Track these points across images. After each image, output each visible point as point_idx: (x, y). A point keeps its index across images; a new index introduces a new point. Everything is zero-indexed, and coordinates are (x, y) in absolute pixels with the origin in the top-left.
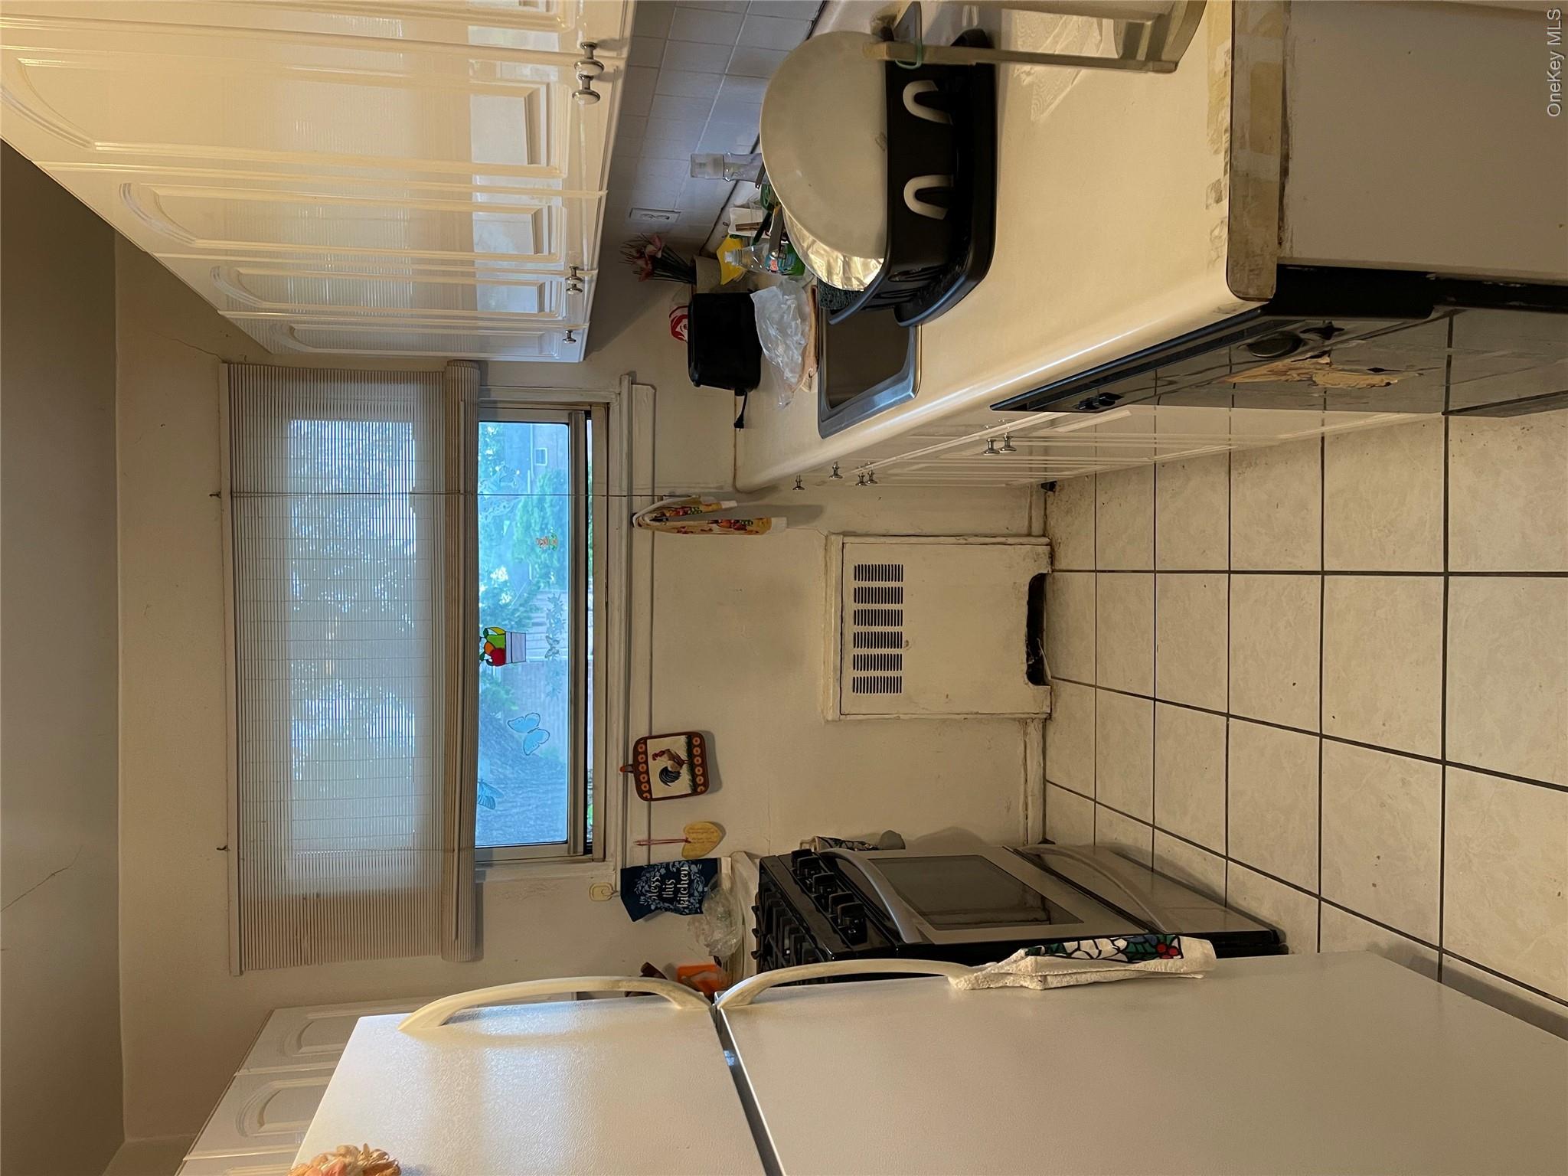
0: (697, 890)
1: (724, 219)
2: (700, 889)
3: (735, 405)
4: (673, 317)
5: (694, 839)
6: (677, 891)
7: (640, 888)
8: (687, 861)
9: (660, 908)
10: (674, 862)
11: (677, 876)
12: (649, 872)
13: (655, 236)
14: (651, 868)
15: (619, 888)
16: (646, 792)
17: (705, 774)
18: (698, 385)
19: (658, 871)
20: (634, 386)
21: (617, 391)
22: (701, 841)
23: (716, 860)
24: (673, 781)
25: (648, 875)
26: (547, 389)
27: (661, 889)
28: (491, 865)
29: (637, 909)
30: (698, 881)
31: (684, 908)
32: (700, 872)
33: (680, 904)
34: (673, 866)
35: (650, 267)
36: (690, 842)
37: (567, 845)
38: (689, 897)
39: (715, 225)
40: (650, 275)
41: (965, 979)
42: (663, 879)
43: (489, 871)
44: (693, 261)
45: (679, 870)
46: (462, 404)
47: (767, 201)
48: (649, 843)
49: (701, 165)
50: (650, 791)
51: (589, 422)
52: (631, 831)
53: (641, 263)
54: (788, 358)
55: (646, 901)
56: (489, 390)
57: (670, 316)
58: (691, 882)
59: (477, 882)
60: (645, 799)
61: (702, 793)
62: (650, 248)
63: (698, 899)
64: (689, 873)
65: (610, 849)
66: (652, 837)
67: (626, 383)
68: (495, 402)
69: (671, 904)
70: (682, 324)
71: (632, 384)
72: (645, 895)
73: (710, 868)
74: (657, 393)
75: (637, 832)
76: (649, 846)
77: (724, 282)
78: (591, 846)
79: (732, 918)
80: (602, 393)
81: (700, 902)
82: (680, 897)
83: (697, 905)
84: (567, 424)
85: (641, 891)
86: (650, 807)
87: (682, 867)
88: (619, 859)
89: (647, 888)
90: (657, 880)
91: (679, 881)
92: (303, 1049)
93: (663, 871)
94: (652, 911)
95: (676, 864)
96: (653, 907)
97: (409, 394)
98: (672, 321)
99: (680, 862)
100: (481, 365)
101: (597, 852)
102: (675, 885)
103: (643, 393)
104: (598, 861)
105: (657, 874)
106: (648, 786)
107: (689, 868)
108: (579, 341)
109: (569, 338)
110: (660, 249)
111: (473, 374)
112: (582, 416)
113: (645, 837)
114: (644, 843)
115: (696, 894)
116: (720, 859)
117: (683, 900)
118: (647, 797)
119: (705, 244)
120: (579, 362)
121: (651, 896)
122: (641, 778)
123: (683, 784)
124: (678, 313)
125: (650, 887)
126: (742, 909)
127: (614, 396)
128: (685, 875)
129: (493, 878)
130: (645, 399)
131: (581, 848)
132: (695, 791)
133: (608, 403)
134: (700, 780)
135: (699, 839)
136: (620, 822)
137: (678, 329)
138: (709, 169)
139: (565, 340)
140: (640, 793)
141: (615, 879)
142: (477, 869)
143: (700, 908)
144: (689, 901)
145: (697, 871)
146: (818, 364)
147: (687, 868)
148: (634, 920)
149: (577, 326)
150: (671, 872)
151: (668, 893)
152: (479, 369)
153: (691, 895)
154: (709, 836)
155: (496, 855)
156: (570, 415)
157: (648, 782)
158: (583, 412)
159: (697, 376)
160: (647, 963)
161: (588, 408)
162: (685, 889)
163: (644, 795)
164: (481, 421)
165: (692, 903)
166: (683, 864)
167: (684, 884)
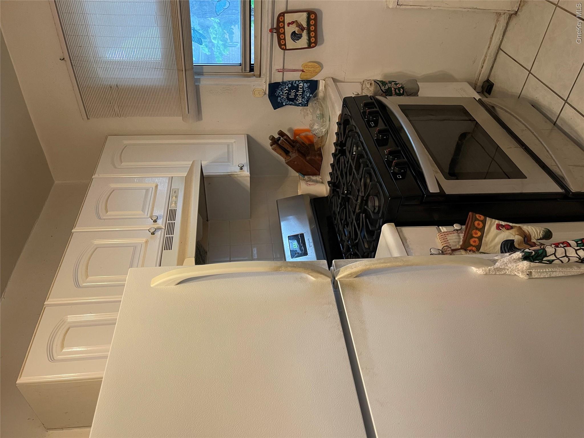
0: (306, 95)
2: (308, 95)
5: (306, 70)
6: (296, 95)
7: (278, 93)
8: (302, 81)
9: (288, 105)
10: (296, 81)
11: (297, 88)
12: (283, 86)
14: (284, 83)
15: (267, 93)
16: (283, 45)
17: (316, 37)
19: (288, 85)
22: (310, 71)
23: (317, 81)
24: (298, 40)
25: (282, 87)
27: (288, 94)
28: (203, 75)
29: (276, 104)
30: (307, 91)
31: (299, 103)
32: (309, 87)
33: (297, 101)
34: (295, 83)
36: (304, 72)
37: (241, 66)
38: (302, 98)
41: (483, 270)
42: (290, 89)
43: (202, 77)
45: (298, 85)
48: (283, 70)
50: (285, 45)
52: (274, 64)
55: (281, 100)
58: (304, 91)
59: (196, 84)
60: (282, 49)
61: (313, 47)
63: (306, 100)
64: (303, 87)
65: (263, 71)
66: (285, 68)
69: (292, 101)
72: (280, 97)
73: (313, 85)
75: (278, 65)
76: (283, 72)
78: (253, 67)
79: (324, 118)
81: (308, 101)
82: (297, 98)
83: (306, 102)
85: (279, 94)
86: (284, 53)
87: (299, 84)
88: (268, 79)
89: (281, 93)
90: (287, 90)
91: (298, 91)
92: (123, 164)
93: (290, 85)
94: (284, 106)
95: (297, 82)
96: (284, 104)
99: (299, 81)
101: (256, 71)
102: (296, 92)
104: (257, 77)
105: (287, 87)
106: (284, 42)
107: (303, 85)
113: (281, 67)
114: (281, 71)
115: (306, 97)
116: (319, 81)
117: (299, 100)
118: (283, 48)
121: (283, 97)
122: (281, 37)
123: (303, 41)
125: (283, 93)
126: (329, 113)
128: (301, 88)
129: (205, 82)
131: (248, 69)
132: (310, 46)
134: (313, 40)
135: (309, 71)
136: (269, 59)
140: (280, 45)
141: (266, 88)
142: (195, 77)
143: (307, 104)
144: (302, 101)
145: (307, 87)
147: (302, 85)
148: (275, 109)
150: (294, 86)
151: (292, 96)
153: (303, 98)
154: (314, 69)
155: (205, 70)
157: (285, 39)
160: (281, 130)
162: (300, 95)
163: (282, 47)
165: (303, 102)
166: (300, 83)
167: (300, 93)
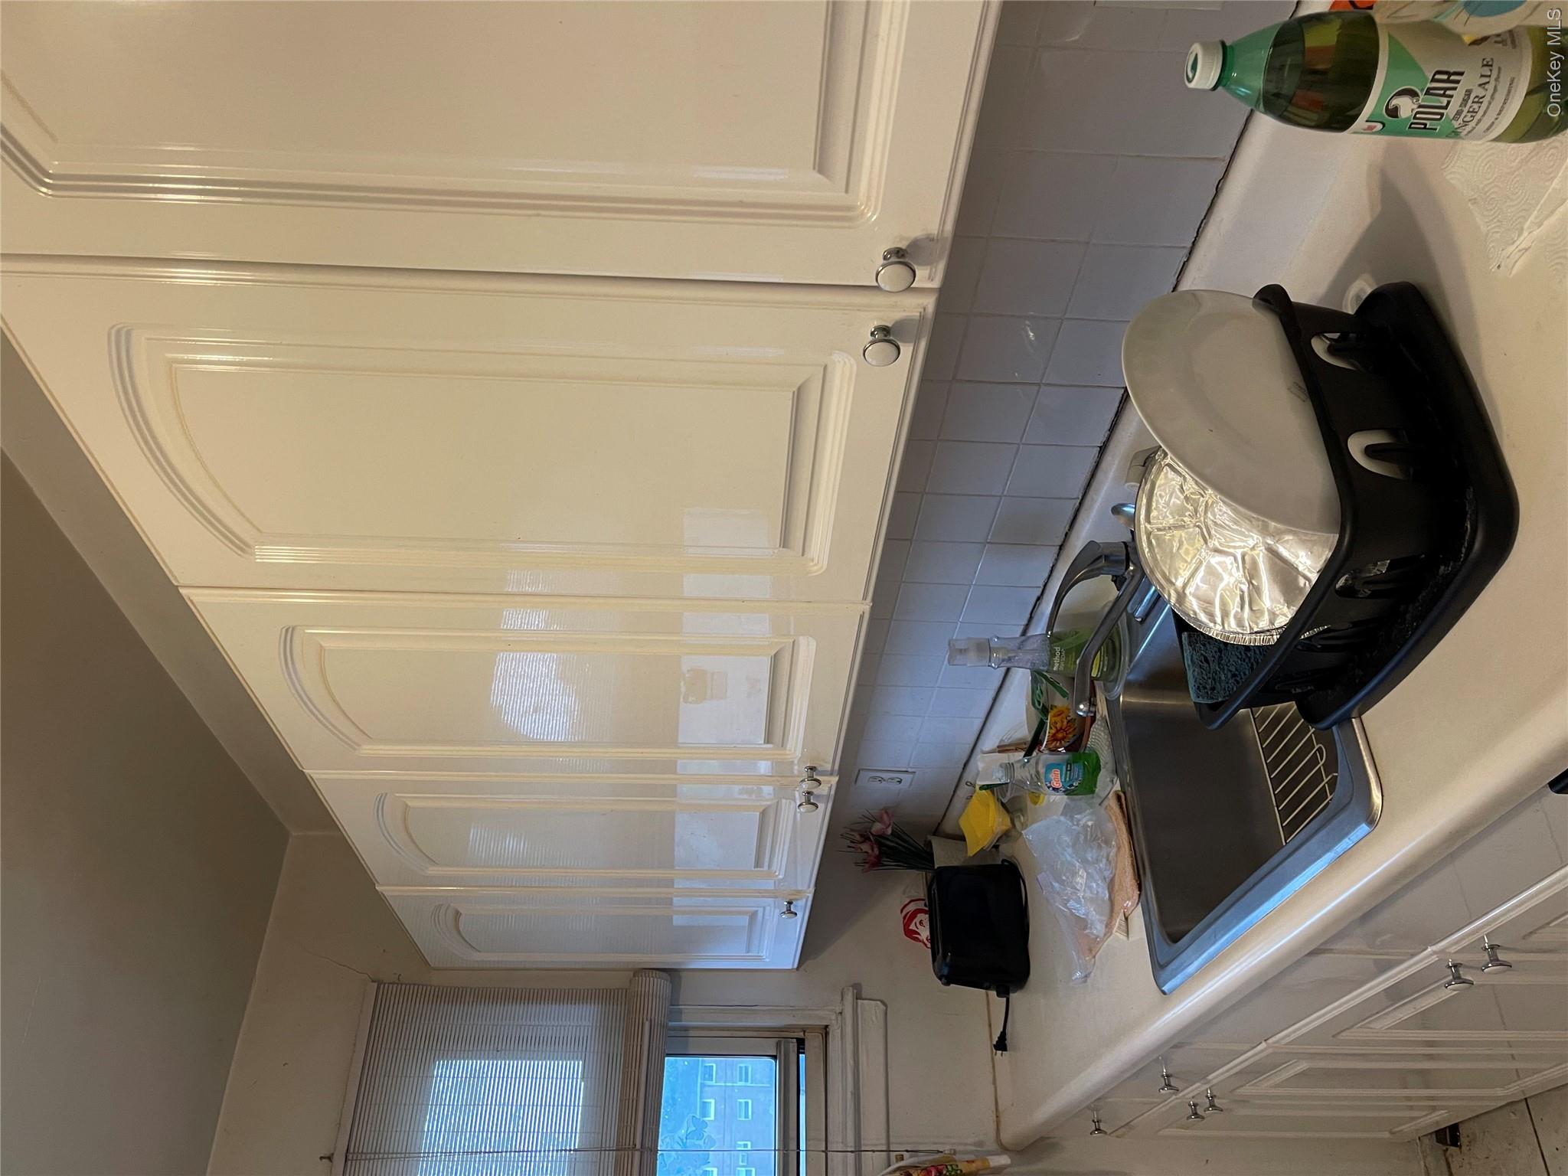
1: (968, 776)
3: (990, 1026)
4: (904, 913)
13: (883, 812)
18: (948, 983)
20: (859, 1001)
21: (838, 1010)
26: (749, 1008)
35: (876, 851)
39: (955, 792)
40: (877, 863)
44: (930, 844)
46: (647, 1024)
47: (1039, 703)
49: (961, 651)
51: (802, 1056)
53: (865, 847)
54: (1092, 893)
56: (680, 1012)
57: (902, 911)
62: (877, 827)
67: (849, 997)
68: (686, 1029)
70: (917, 920)
71: (857, 999)
74: (889, 1009)
77: (971, 852)
80: (818, 1012)
84: (774, 1057)
97: (582, 1018)
98: (904, 918)
100: (672, 974)
103: (871, 1011)
108: (800, 915)
109: (789, 911)
110: (889, 826)
111: (660, 986)
112: (793, 1046)
119: (939, 824)
120: (792, 969)
124: (912, 907)
127: (834, 1017)
130: (874, 1019)
133: (827, 1026)
137: (912, 927)
138: (972, 655)
139: (784, 913)
146: (1140, 889)
149: (799, 892)
152: (671, 982)
156: (778, 1045)
158: (795, 1040)
159: (945, 971)
161: (801, 1035)
164: (669, 1055)
